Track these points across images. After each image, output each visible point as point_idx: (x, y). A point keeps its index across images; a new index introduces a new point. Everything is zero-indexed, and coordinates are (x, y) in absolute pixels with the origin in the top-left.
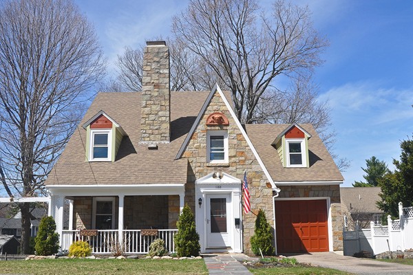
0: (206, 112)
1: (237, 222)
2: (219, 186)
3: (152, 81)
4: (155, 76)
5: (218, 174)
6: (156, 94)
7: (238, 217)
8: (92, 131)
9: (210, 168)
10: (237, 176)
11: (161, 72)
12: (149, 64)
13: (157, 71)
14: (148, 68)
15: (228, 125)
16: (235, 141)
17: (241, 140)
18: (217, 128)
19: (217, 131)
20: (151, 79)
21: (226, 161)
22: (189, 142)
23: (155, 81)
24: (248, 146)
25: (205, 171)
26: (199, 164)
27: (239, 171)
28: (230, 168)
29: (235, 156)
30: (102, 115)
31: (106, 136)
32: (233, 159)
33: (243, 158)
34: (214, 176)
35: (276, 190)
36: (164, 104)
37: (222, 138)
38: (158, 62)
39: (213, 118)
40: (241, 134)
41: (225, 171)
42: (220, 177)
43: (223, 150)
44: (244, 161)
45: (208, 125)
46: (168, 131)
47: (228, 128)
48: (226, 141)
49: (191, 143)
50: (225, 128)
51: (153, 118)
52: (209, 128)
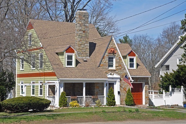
0: (108, 48)
1: (119, 93)
2: (113, 78)
3: (82, 29)
4: (83, 27)
5: (112, 74)
6: (84, 35)
7: (119, 91)
8: (66, 54)
9: (109, 71)
10: (119, 74)
11: (86, 25)
12: (81, 20)
13: (84, 24)
14: (80, 23)
15: (116, 53)
16: (118, 60)
17: (120, 60)
18: (112, 54)
19: (112, 56)
20: (82, 28)
21: (114, 68)
22: (102, 60)
23: (83, 29)
24: (123, 62)
25: (108, 72)
26: (105, 69)
27: (119, 73)
28: (116, 71)
29: (118, 66)
30: (70, 47)
31: (72, 56)
32: (117, 67)
33: (121, 67)
34: (111, 74)
35: (132, 80)
36: (87, 40)
37: (113, 58)
38: (85, 20)
39: (111, 50)
40: (120, 57)
41: (114, 72)
42: (113, 75)
43: (113, 63)
44: (121, 68)
45: (109, 53)
46: (89, 53)
47: (116, 54)
48: (114, 60)
49: (103, 60)
50: (115, 54)
51: (83, 47)
52: (109, 54)
